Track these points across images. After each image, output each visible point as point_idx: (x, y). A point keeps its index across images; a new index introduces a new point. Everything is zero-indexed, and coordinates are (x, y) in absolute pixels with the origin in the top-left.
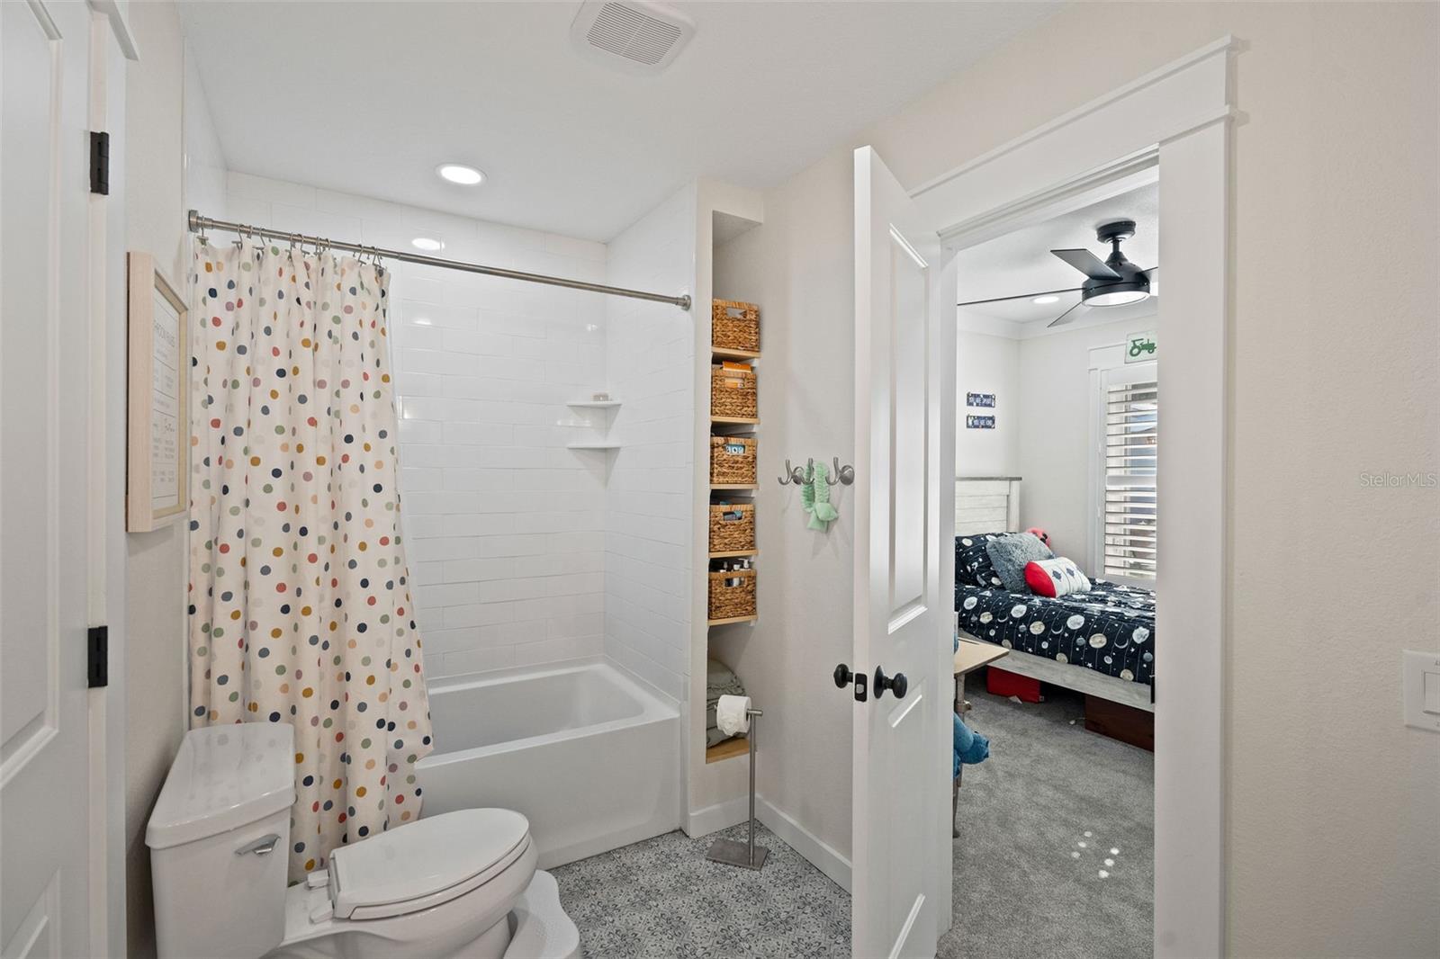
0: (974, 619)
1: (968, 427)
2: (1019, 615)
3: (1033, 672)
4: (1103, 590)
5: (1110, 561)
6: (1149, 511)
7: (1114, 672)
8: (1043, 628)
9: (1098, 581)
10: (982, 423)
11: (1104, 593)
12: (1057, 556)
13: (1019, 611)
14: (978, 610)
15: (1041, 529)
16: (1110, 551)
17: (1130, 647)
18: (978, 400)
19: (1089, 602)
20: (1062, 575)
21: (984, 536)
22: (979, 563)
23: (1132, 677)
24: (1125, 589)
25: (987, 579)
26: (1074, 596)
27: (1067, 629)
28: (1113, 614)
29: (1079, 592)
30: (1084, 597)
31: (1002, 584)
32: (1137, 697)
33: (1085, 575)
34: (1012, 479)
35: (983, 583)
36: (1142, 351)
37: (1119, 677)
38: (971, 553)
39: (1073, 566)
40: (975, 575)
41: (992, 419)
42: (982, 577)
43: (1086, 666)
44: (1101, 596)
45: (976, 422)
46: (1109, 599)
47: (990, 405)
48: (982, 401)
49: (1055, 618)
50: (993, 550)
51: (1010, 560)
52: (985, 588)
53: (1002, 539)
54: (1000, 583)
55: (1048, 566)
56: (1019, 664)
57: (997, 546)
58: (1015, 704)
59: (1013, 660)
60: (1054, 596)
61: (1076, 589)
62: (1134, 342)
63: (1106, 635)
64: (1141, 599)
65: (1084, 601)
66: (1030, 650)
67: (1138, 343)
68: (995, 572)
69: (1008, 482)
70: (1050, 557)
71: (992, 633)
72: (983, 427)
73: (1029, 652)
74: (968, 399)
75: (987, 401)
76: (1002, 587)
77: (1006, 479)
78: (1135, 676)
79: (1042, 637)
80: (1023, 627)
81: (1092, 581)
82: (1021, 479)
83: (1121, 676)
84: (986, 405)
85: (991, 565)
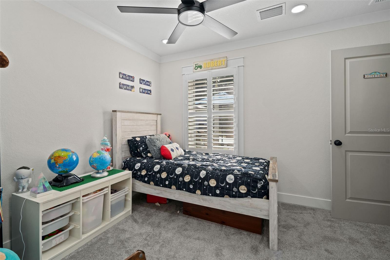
0: (139, 173)
1: (140, 92)
2: (157, 170)
3: (163, 195)
4: (188, 154)
5: (190, 143)
6: (206, 124)
7: (193, 191)
8: (166, 175)
9: (187, 151)
10: (146, 92)
11: (188, 155)
12: (173, 143)
13: (157, 168)
14: (140, 169)
15: (168, 133)
16: (190, 139)
17: (199, 180)
18: (144, 82)
19: (184, 160)
20: (174, 150)
21: (146, 136)
22: (143, 148)
23: (200, 193)
24: (195, 153)
25: (146, 154)
26: (178, 158)
27: (176, 174)
28: (193, 165)
29: (181, 156)
30: (182, 158)
31: (152, 156)
32: (202, 201)
33: (182, 149)
34: (158, 114)
35: (144, 156)
36: (198, 68)
37: (195, 193)
38: (140, 144)
39: (178, 146)
40: (141, 153)
41: (150, 91)
42: (144, 154)
43: (183, 190)
44: (187, 157)
45: (144, 91)
46: (190, 158)
47: (149, 85)
48: (146, 83)
49: (170, 170)
50: (148, 142)
51: (155, 145)
52: (145, 158)
53: (152, 137)
54: (151, 155)
55: (169, 147)
56: (157, 191)
57: (150, 140)
58: (158, 206)
59: (155, 190)
60: (171, 159)
61: (179, 155)
62: (196, 65)
63: (190, 175)
64: (200, 157)
65: (182, 160)
66: (161, 185)
67: (197, 65)
68: (149, 151)
69: (156, 115)
70: (170, 143)
71: (146, 179)
72: (146, 93)
73: (161, 186)
74: (140, 81)
75: (148, 83)
76: (152, 157)
77: (155, 114)
78: (201, 192)
79: (166, 179)
80: (158, 175)
81: (185, 151)
82: (161, 114)
83: (196, 193)
84: (147, 85)
85: (148, 148)
